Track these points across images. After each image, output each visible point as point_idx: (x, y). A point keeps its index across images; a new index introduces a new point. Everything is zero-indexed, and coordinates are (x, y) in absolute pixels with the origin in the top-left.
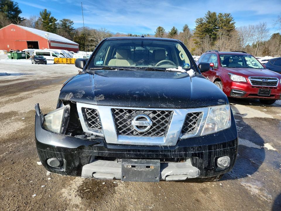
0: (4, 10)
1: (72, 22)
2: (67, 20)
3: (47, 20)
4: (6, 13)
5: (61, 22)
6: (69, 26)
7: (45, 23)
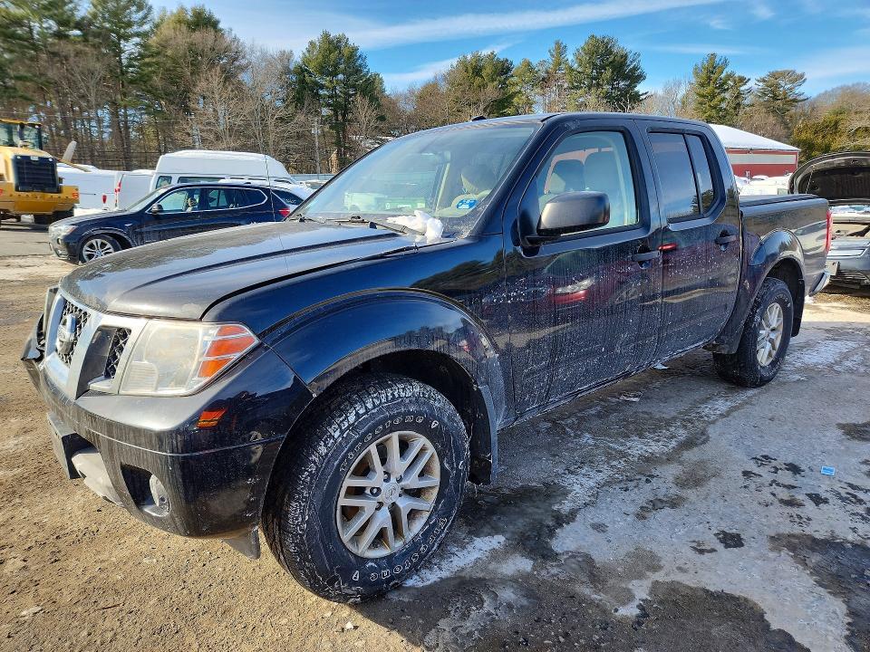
0: (603, 80)
1: (802, 76)
2: (783, 75)
3: (711, 87)
4: (607, 87)
5: (761, 84)
6: (785, 94)
7: (703, 96)
